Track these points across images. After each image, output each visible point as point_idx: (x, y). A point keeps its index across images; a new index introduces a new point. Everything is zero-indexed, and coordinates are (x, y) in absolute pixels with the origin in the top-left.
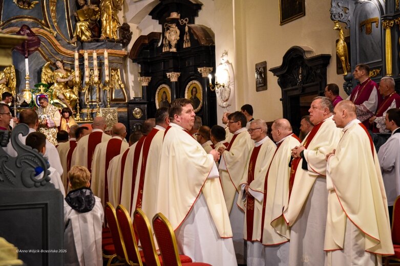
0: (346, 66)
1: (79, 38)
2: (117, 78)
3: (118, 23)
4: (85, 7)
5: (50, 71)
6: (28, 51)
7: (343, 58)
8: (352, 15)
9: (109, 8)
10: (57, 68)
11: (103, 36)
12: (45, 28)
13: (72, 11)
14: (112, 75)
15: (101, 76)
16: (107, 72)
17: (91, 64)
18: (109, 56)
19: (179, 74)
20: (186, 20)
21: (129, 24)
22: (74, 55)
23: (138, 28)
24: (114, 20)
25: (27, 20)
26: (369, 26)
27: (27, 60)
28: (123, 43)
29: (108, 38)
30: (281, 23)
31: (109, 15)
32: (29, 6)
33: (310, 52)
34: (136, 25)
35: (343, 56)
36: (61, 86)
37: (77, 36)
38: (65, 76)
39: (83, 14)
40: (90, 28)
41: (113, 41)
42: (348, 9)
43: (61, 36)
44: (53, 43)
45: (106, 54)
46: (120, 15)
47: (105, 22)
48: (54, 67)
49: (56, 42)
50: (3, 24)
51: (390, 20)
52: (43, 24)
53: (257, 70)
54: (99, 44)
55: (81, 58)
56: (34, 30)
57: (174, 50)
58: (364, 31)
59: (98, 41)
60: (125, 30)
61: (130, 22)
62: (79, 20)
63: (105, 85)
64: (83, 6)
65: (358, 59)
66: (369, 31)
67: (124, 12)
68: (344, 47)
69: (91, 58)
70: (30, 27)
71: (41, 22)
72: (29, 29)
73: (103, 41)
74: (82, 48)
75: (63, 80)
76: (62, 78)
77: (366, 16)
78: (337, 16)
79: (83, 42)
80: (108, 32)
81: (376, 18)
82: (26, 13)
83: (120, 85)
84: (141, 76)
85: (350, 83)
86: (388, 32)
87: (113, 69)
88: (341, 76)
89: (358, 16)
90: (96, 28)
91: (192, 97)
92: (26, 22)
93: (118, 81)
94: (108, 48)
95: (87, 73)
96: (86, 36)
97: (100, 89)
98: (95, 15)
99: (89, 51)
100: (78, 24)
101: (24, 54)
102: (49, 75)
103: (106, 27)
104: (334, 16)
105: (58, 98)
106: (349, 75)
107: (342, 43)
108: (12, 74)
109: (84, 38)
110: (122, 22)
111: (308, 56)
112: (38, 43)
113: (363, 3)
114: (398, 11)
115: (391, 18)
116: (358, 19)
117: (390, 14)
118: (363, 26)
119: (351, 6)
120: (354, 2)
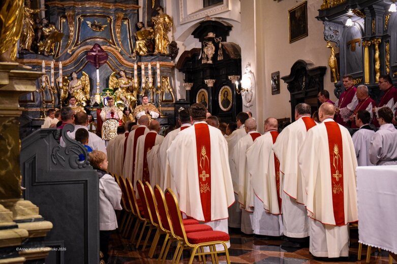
0: (336, 76)
1: (138, 53)
2: (167, 84)
3: (168, 41)
4: (143, 29)
5: (115, 79)
6: (99, 64)
7: (334, 70)
8: (341, 36)
9: (161, 30)
10: (121, 76)
11: (156, 51)
12: (112, 46)
13: (132, 33)
14: (163, 82)
15: (154, 83)
16: (159, 80)
17: (146, 73)
18: (160, 67)
19: (214, 80)
20: (220, 39)
21: (176, 42)
22: (133, 66)
23: (183, 44)
24: (165, 39)
25: (98, 39)
26: (354, 45)
27: (98, 71)
28: (172, 57)
29: (160, 53)
30: (290, 41)
31: (161, 35)
32: (100, 29)
33: (311, 64)
34: (182, 43)
35: (333, 68)
36: (124, 90)
37: (137, 52)
38: (127, 83)
39: (141, 35)
40: (146, 46)
41: (164, 55)
42: (338, 32)
43: (124, 52)
44: (118, 57)
45: (158, 66)
46: (170, 35)
47: (157, 41)
48: (118, 76)
49: (120, 57)
50: (81, 43)
51: (368, 41)
52: (110, 43)
53: (272, 78)
54: (153, 57)
55: (139, 69)
56: (103, 47)
57: (210, 62)
58: (350, 49)
59: (152, 55)
60: (173, 47)
61: (177, 40)
62: (138, 39)
63: (157, 90)
64: (141, 28)
65: (346, 71)
66: (354, 49)
67: (173, 33)
68: (335, 61)
69: (146, 68)
70: (100, 45)
71: (109, 41)
72: (99, 46)
73: (156, 55)
74: (140, 61)
75: (125, 86)
76: (125, 84)
77: (351, 37)
78: (329, 37)
79: (140, 56)
80: (160, 48)
81: (358, 39)
82: (97, 34)
83: (169, 89)
84: (185, 82)
85: (339, 89)
86: (366, 50)
87: (163, 76)
89: (346, 37)
90: (151, 45)
91: (224, 99)
92: (98, 41)
93: (167, 86)
94: (159, 61)
95: (143, 80)
96: (143, 51)
97: (153, 92)
98: (150, 35)
99: (145, 63)
100: (137, 42)
101: (96, 66)
102: (115, 82)
103: (159, 44)
104: (327, 37)
105: (121, 99)
106: (338, 83)
107: (333, 58)
108: (87, 82)
109: (141, 53)
110: (171, 40)
111: (310, 68)
112: (107, 57)
113: (350, 28)
114: (374, 33)
115: (369, 39)
116: (345, 39)
117: (368, 35)
118: (349, 44)
119: (340, 30)
120: (343, 26)
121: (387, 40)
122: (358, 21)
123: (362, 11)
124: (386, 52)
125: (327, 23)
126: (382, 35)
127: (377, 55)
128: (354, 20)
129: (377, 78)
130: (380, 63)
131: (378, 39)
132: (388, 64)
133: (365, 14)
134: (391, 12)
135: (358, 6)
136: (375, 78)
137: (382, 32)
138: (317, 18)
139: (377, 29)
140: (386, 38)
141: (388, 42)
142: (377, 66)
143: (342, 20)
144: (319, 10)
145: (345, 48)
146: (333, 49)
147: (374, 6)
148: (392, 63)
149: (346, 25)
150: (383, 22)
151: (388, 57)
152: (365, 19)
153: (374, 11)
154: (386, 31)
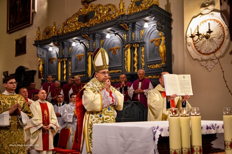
7: (41, 72)
8: (45, 55)
26: (52, 60)
30: (15, 56)
33: (28, 69)
51: (60, 59)
53: (4, 74)
58: (50, 62)
65: (47, 73)
66: (52, 63)
68: (42, 68)
77: (51, 57)
78: (39, 55)
81: (55, 58)
86: (60, 63)
88: (40, 80)
89: (48, 56)
106: (43, 79)
111: (27, 70)
113: (50, 52)
114: (63, 56)
117: (61, 56)
118: (50, 60)
119: (45, 52)
120: (46, 50)
121: (70, 59)
122: (55, 49)
123: (58, 44)
124: (69, 65)
125: (39, 48)
126: (67, 57)
127: (65, 66)
128: (53, 48)
129: (65, 78)
130: (66, 71)
131: (65, 59)
132: (70, 71)
133: (59, 46)
134: (72, 46)
135: (56, 41)
136: (63, 78)
138: (34, 45)
139: (65, 54)
140: (69, 58)
141: (70, 60)
142: (65, 72)
143: (47, 48)
144: (35, 41)
145: (47, 62)
146: (41, 62)
147: (64, 42)
148: (72, 71)
149: (49, 50)
150: (68, 51)
151: (70, 68)
152: (59, 48)
153: (64, 45)
154: (70, 55)
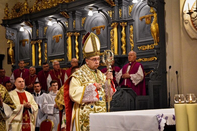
0: (13, 61)
7: (11, 57)
8: (16, 37)
26: (24, 43)
35: (11, 56)
42: (14, 34)
51: (34, 41)
58: (22, 45)
65: (19, 58)
66: (24, 45)
68: (12, 51)
77: (23, 38)
78: (9, 37)
81: (27, 39)
85: (15, 69)
86: (33, 46)
88: (10, 65)
89: (19, 38)
104: (7, 37)
106: (14, 65)
107: (11, 50)
113: (22, 32)
114: (38, 37)
115: (35, 40)
116: (18, 39)
117: (34, 38)
118: (21, 42)
119: (15, 33)
120: (17, 31)
121: (46, 41)
122: (27, 29)
123: (31, 23)
124: (45, 48)
125: (8, 28)
126: (42, 38)
127: (40, 49)
128: (25, 28)
129: (40, 63)
130: (41, 54)
131: (40, 40)
132: (46, 55)
133: (32, 25)
134: (48, 26)
136: (38, 63)
137: (42, 37)
138: (1, 24)
139: (40, 35)
140: (45, 40)
141: (46, 42)
142: (40, 56)
143: (17, 28)
144: (2, 20)
145: (18, 44)
146: (11, 44)
147: (38, 21)
148: (49, 55)
149: (20, 30)
150: (43, 31)
151: (46, 51)
152: (32, 28)
153: (38, 24)
154: (45, 36)
